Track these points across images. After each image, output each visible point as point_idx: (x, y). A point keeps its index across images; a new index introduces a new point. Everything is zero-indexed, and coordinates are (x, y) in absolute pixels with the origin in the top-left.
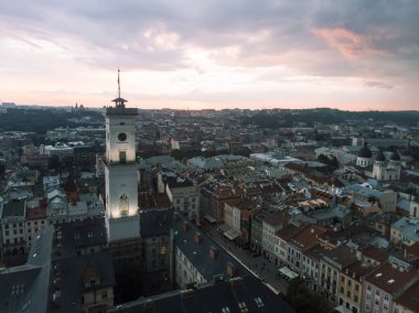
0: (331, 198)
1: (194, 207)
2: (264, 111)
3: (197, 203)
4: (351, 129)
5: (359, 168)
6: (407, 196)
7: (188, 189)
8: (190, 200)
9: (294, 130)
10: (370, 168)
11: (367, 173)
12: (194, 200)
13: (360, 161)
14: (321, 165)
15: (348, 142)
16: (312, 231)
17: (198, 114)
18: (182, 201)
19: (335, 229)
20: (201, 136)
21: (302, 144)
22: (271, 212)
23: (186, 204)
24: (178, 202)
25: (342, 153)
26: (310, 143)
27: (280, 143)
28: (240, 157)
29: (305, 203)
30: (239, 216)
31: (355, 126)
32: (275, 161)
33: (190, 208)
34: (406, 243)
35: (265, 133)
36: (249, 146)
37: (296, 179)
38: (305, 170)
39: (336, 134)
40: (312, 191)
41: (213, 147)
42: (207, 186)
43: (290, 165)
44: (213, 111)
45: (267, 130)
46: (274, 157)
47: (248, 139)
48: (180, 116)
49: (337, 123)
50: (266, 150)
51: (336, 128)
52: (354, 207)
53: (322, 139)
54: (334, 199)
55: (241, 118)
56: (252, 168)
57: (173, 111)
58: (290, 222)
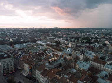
0: (59, 56)
1: (11, 65)
2: (41, 28)
3: (13, 64)
4: (63, 33)
5: (66, 44)
6: (78, 52)
7: (9, 59)
8: (9, 63)
9: (49, 33)
10: (68, 44)
11: (68, 46)
12: (11, 63)
13: (66, 42)
14: (56, 44)
15: (62, 37)
16: (53, 72)
17: (21, 30)
18: (6, 64)
19: (60, 70)
20: (22, 36)
21: (51, 38)
22: (39, 65)
23: (8, 65)
24: (4, 65)
25: (61, 40)
26: (53, 37)
27: (45, 37)
28: (32, 43)
29: (51, 60)
30: (28, 67)
31: (64, 32)
32: (43, 43)
33: (9, 66)
34: (80, 69)
35: (41, 34)
36: (36, 39)
37: (48, 50)
38: (51, 46)
39: (60, 34)
40: (53, 54)
41: (25, 40)
42: (18, 56)
43: (47, 45)
44: (26, 28)
45: (42, 34)
46: (43, 42)
47: (36, 37)
48: (15, 30)
49: (60, 31)
50: (40, 40)
51: (60, 33)
52: (65, 58)
53: (56, 36)
54: (60, 56)
55: (35, 30)
56: (36, 47)
57: (13, 28)
58: (45, 68)
